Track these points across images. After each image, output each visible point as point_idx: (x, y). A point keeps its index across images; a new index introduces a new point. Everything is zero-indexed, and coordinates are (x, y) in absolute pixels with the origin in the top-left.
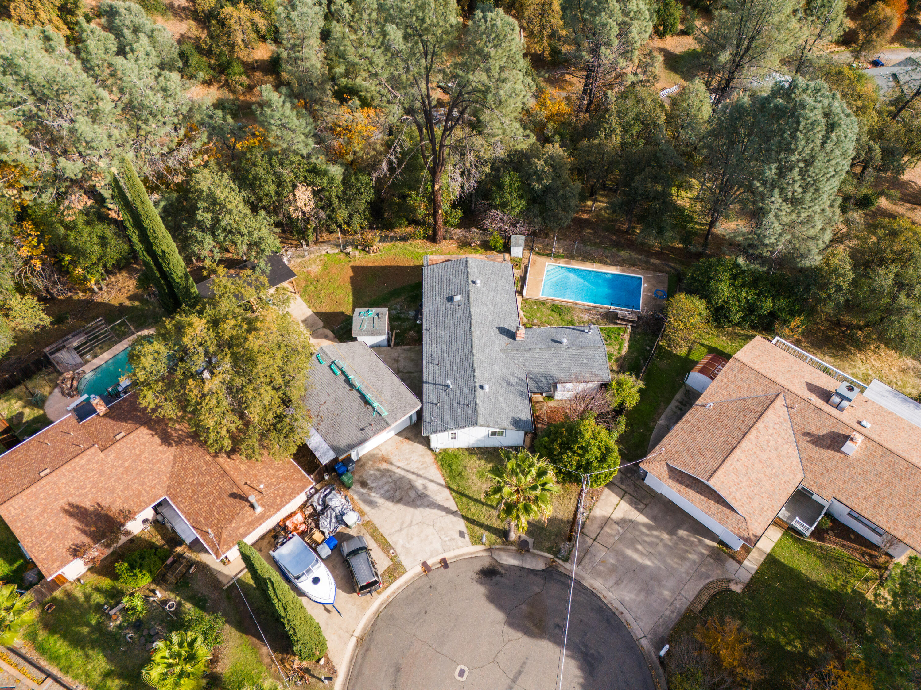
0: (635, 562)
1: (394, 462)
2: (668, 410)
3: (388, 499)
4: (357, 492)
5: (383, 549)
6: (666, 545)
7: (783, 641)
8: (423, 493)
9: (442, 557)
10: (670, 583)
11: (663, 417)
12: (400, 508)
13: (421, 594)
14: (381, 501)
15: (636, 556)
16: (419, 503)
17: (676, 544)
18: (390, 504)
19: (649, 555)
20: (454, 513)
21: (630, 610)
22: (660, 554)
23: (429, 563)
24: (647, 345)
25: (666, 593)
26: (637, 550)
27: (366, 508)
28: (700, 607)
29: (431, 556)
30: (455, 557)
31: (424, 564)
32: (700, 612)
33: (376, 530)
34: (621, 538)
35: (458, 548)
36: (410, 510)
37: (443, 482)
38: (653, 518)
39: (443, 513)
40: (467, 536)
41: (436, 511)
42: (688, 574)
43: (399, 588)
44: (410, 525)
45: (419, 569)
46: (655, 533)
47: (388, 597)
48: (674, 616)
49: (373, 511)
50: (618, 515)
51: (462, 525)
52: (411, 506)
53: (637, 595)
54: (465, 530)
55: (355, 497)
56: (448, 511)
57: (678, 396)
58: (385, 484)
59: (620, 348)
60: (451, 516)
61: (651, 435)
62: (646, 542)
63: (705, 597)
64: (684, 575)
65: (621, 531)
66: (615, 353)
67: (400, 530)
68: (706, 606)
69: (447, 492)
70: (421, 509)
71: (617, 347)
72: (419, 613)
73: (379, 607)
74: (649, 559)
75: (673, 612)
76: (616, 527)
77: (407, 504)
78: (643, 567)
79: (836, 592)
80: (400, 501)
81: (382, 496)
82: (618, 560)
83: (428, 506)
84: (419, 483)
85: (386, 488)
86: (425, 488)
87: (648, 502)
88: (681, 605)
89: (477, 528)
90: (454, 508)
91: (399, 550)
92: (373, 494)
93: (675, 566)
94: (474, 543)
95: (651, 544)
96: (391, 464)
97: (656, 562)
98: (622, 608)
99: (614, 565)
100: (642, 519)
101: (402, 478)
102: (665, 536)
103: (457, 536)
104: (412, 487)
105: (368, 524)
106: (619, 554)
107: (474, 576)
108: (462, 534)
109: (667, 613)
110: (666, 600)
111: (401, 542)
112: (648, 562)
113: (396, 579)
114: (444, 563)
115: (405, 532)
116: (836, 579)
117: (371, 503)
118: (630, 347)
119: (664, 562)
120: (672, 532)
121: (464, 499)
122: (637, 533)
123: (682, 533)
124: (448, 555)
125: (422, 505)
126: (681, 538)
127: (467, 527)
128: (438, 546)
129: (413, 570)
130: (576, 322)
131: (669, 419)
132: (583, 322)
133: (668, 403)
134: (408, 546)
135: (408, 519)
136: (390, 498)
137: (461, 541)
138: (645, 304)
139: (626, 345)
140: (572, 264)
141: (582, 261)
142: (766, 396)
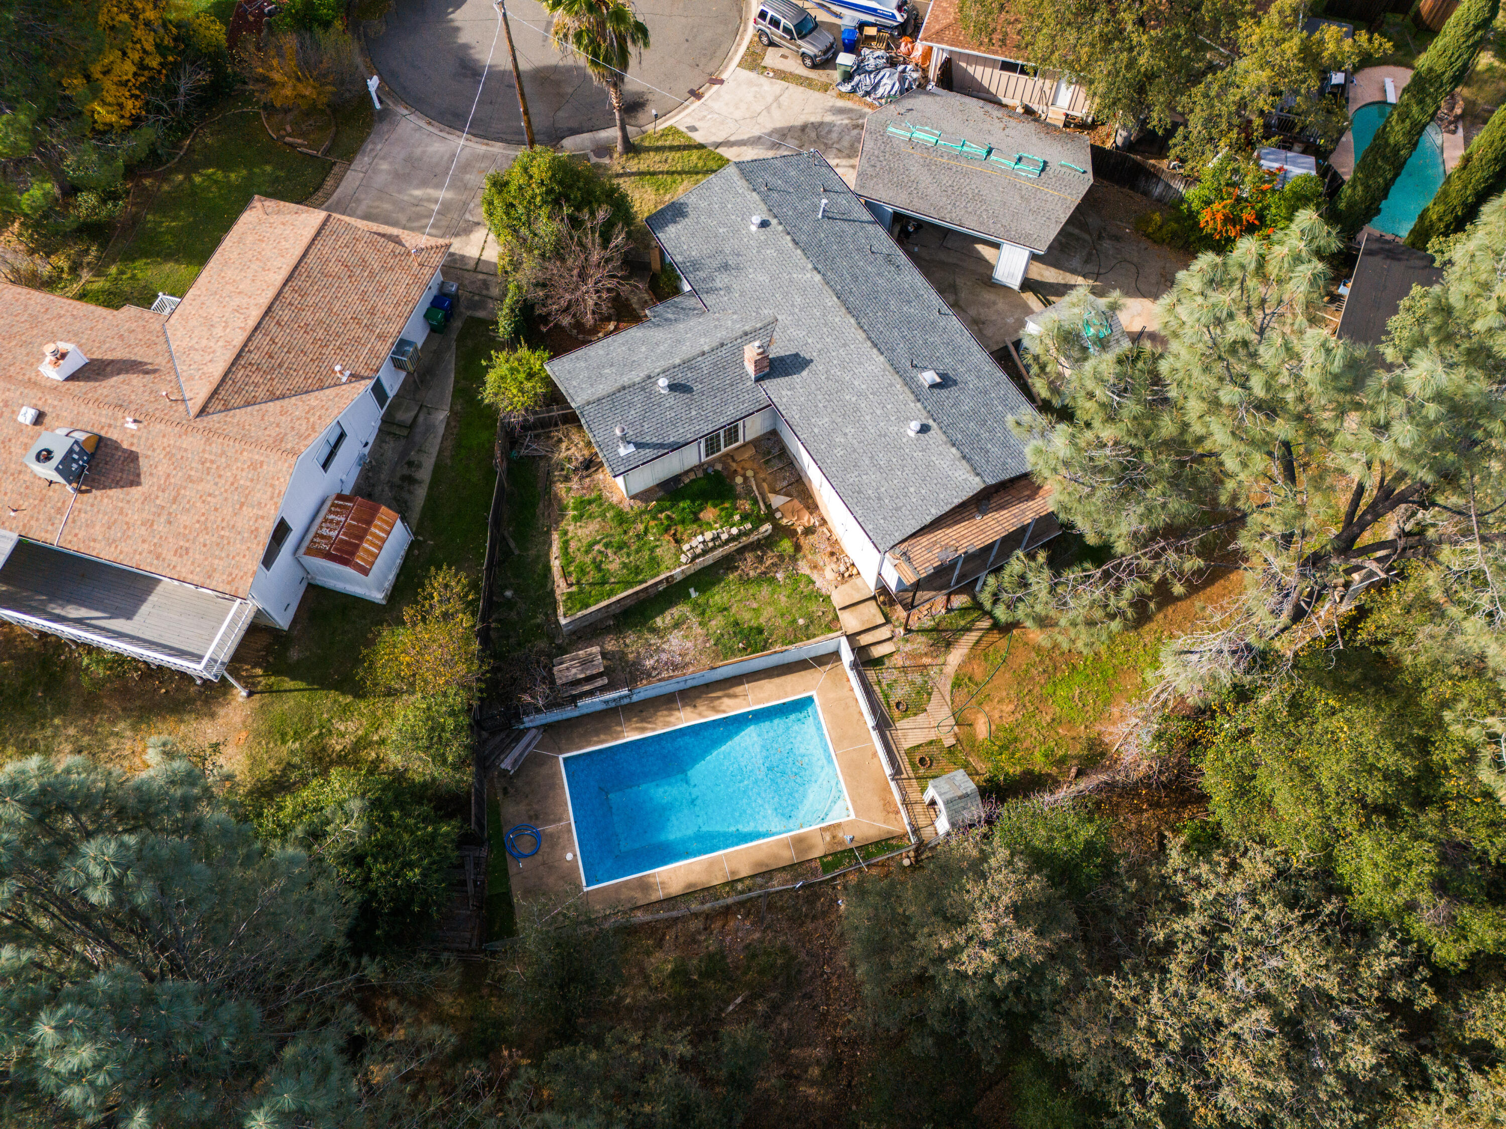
0: (435, 187)
2: (434, 451)
3: (821, 124)
5: (783, 72)
9: (704, 99)
10: (380, 180)
11: (441, 430)
13: (705, 55)
14: (829, 118)
15: (438, 193)
16: (775, 136)
18: (814, 119)
19: (418, 202)
20: (718, 145)
21: (430, 135)
22: (402, 210)
23: (716, 87)
24: (510, 604)
25: (384, 167)
27: (841, 103)
28: (336, 169)
29: (717, 93)
30: (687, 106)
31: (721, 83)
32: (334, 164)
33: (809, 85)
35: (689, 115)
36: (779, 125)
39: (732, 139)
40: (685, 130)
41: (745, 137)
43: (736, 51)
44: (768, 108)
45: (725, 76)
47: (742, 39)
48: (370, 146)
49: (830, 104)
50: (479, 235)
51: (698, 137)
52: (782, 129)
53: (424, 152)
54: (690, 134)
55: (867, 111)
56: (728, 144)
57: (421, 492)
58: (840, 140)
59: (566, 544)
60: (720, 141)
61: (456, 382)
63: (329, 182)
64: (363, 196)
65: (468, 216)
66: (571, 528)
67: (777, 98)
68: (327, 174)
70: (767, 130)
71: (573, 545)
72: (695, 37)
74: (416, 197)
75: (373, 149)
76: (476, 219)
77: (790, 129)
78: (424, 183)
79: (133, 260)
80: (804, 128)
81: (831, 125)
82: (462, 180)
83: (760, 138)
85: (834, 136)
88: (362, 162)
89: (676, 143)
90: (722, 150)
91: (763, 80)
92: (846, 122)
94: (671, 128)
97: (406, 198)
98: (442, 134)
99: (466, 172)
103: (697, 125)
105: (825, 88)
107: (649, 97)
108: (693, 129)
109: (379, 147)
110: (384, 158)
111: (766, 88)
112: (418, 193)
113: (746, 54)
114: (696, 94)
115: (770, 100)
116: (133, 277)
117: (841, 111)
118: (548, 568)
122: (442, 223)
124: (697, 104)
125: (768, 135)
127: (690, 139)
128: (716, 106)
129: (732, 72)
130: (694, 620)
131: (430, 428)
132: (677, 625)
133: (438, 468)
134: (755, 89)
135: (776, 112)
136: (818, 127)
137: (690, 122)
138: (553, 784)
139: (556, 564)
140: (786, 844)
141: (768, 874)
142: (227, 409)
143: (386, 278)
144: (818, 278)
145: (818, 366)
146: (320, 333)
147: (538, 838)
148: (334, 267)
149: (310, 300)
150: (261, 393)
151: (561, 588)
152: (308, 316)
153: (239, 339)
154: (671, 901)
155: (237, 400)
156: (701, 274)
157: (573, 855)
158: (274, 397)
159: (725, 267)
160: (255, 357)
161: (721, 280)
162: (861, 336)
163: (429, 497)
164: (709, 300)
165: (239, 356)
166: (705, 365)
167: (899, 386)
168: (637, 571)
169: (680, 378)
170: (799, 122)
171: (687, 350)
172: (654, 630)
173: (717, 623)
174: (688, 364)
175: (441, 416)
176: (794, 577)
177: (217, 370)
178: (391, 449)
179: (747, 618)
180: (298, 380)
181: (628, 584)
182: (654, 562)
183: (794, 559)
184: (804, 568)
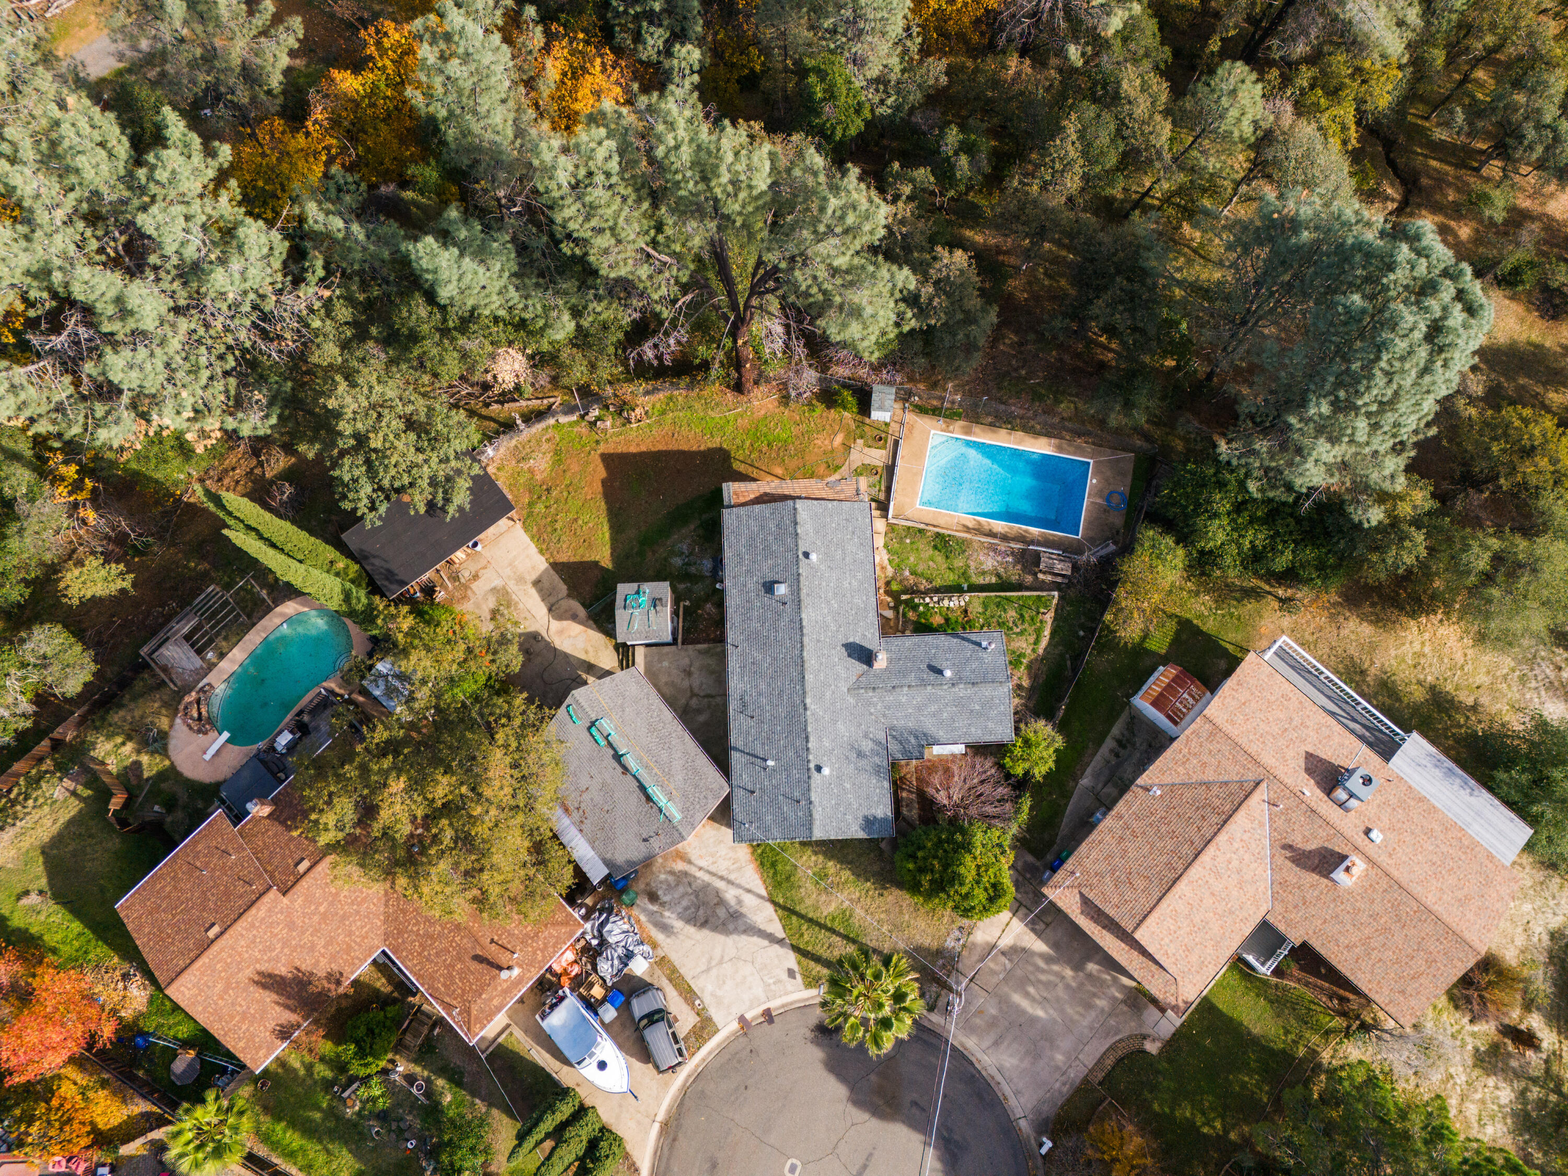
0: (1023, 1012)
1: (693, 859)
2: (1098, 757)
3: (688, 921)
4: (644, 910)
5: (686, 999)
6: (1067, 986)
7: (1199, 1120)
8: (736, 912)
9: (765, 1007)
10: (1066, 1043)
11: (1089, 771)
12: (705, 935)
13: (739, 1062)
14: (678, 924)
15: (1025, 1004)
16: (731, 927)
17: (1081, 984)
18: (691, 930)
19: (1043, 1002)
20: (780, 942)
21: (1009, 1081)
22: (1058, 1000)
23: (748, 1016)
24: (1082, 627)
25: (1059, 1057)
26: (1027, 995)
27: (659, 937)
28: (1100, 1076)
29: (751, 1008)
30: (783, 1006)
31: (742, 1019)
32: (1100, 1084)
33: (674, 970)
34: (1009, 976)
35: (786, 994)
36: (720, 938)
37: (764, 893)
38: (1055, 945)
39: (766, 943)
40: (798, 976)
41: (755, 939)
42: (1091, 1029)
43: (710, 1053)
44: (721, 962)
45: (735, 1026)
46: (1056, 968)
47: (697, 1066)
48: (1065, 1089)
49: (669, 940)
50: (1006, 942)
51: (790, 959)
52: (721, 933)
53: (1021, 1060)
54: (796, 967)
55: (643, 918)
56: (772, 939)
57: (1116, 730)
58: (682, 896)
59: (1036, 642)
60: (777, 946)
61: (1066, 805)
62: (1040, 981)
63: (1109, 1062)
64: (1086, 1031)
65: (1009, 965)
66: (1029, 651)
67: (708, 970)
68: (1108, 1074)
69: (770, 908)
70: (735, 937)
71: (1032, 639)
72: (737, 1089)
73: (686, 1081)
74: (1044, 1008)
75: (1064, 1084)
76: (1003, 959)
77: (715, 929)
78: (1033, 1020)
79: (1283, 1051)
80: (704, 924)
81: (680, 917)
82: (1001, 1010)
83: (745, 932)
84: (730, 894)
85: (685, 903)
86: (740, 902)
87: (1049, 919)
88: (1076, 1074)
89: (812, 964)
90: (781, 934)
91: (707, 999)
92: (667, 914)
93: (1076, 1017)
94: (808, 985)
95: (1048, 985)
96: (690, 862)
97: (1051, 1011)
98: (999, 1078)
99: (994, 1017)
100: (1039, 946)
101: (707, 886)
102: (1068, 973)
103: (784, 976)
104: (721, 902)
105: (662, 962)
106: (1004, 1001)
107: (809, 1035)
108: (791, 973)
109: (1057, 1085)
110: (1057, 1068)
111: (710, 987)
112: (1040, 1013)
113: (705, 1041)
114: (768, 1016)
115: (714, 972)
116: (1287, 1032)
117: (665, 928)
118: (1053, 634)
119: (1062, 1011)
120: (1078, 967)
121: (794, 918)
122: (1031, 968)
123: (1092, 967)
124: (773, 1004)
125: (736, 931)
126: (1090, 976)
127: (799, 963)
128: (759, 991)
129: (727, 1027)
130: (972, 572)
131: (1096, 776)
132: (984, 573)
133: (1099, 743)
134: (719, 993)
135: (717, 953)
136: (692, 920)
137: (790, 984)
138: (1089, 523)
139: (1047, 632)
140: (975, 434)
141: (991, 425)
142: (1241, 783)
143: (1102, 867)
144: (808, 701)
145: (841, 639)
146: (1164, 829)
147: (1108, 499)
148: (1140, 883)
149: (1164, 859)
150: (1215, 790)
151: (1049, 617)
152: (1170, 845)
154: (1048, 435)
155: (1234, 787)
156: (877, 760)
157: (1092, 481)
159: (860, 754)
160: (1215, 819)
161: (867, 746)
162: (806, 640)
163: (1111, 725)
164: (881, 736)
165: (1225, 822)
166: (912, 678)
167: (804, 592)
168: (998, 605)
169: (932, 676)
172: (998, 575)
173: (959, 563)
174: (923, 684)
175: (1085, 781)
178: (1128, 769)
179: (939, 558)
180: (1188, 795)
181: (1007, 599)
182: (985, 606)
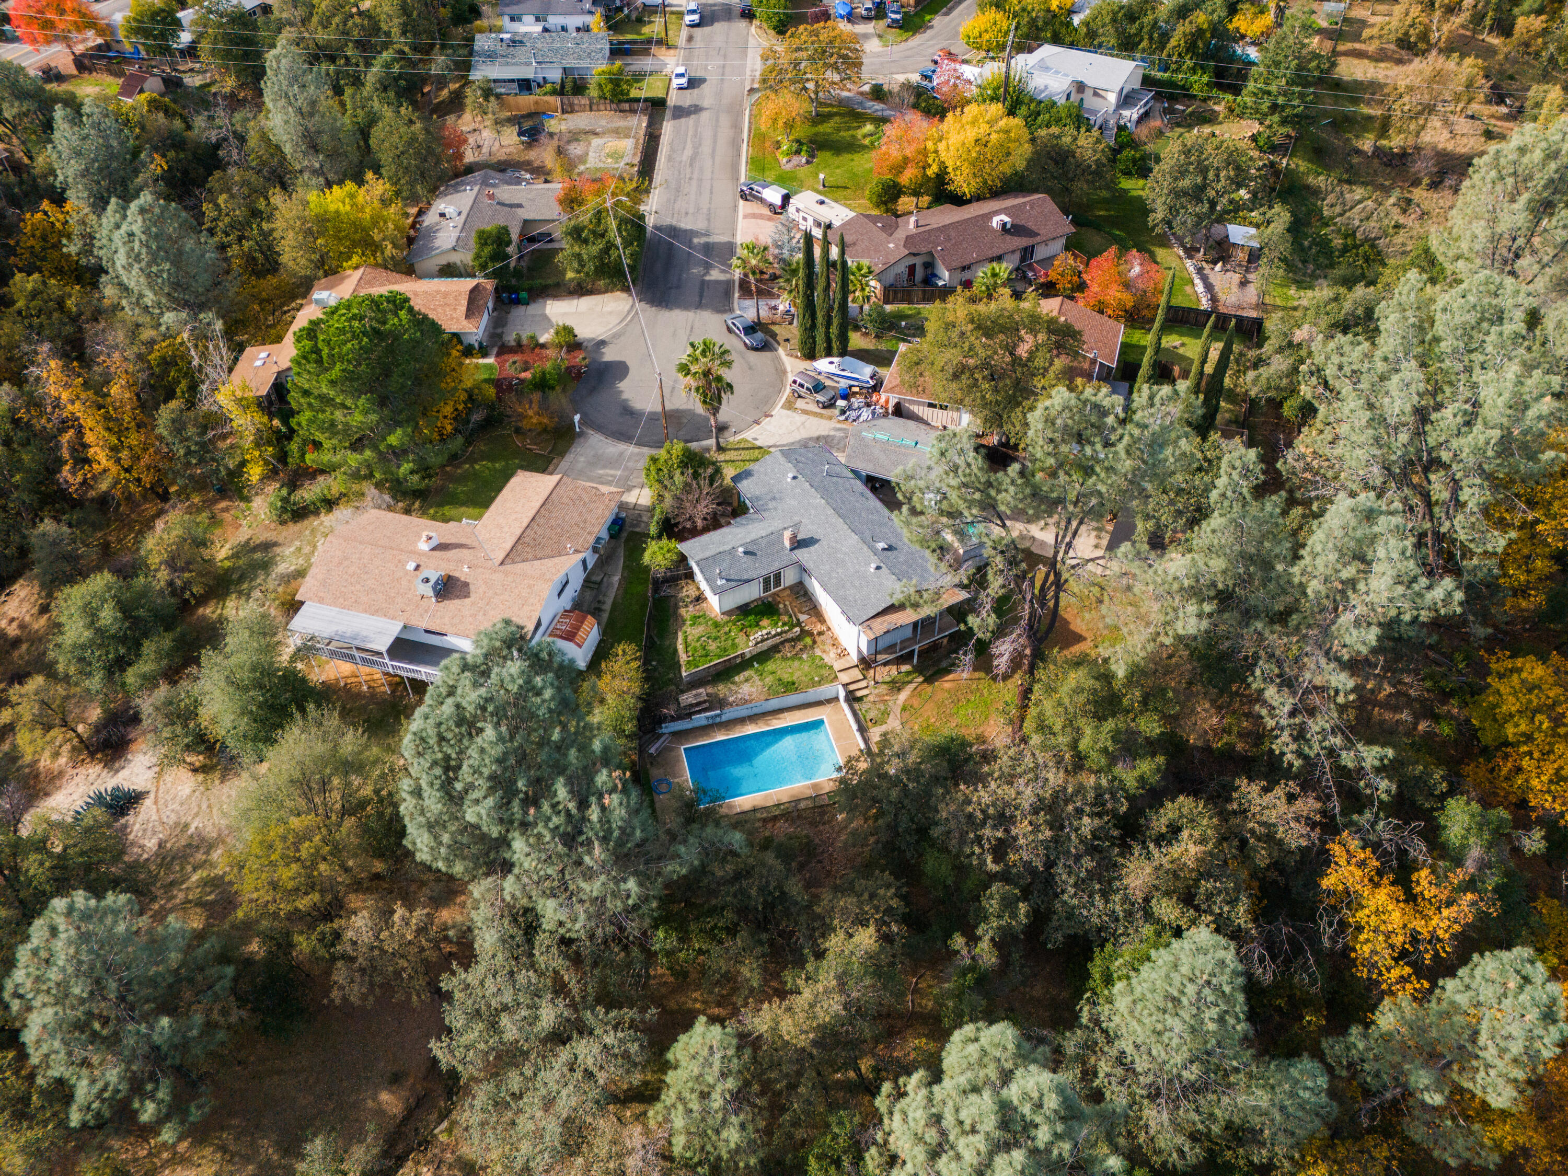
2: (612, 595)
3: (828, 436)
5: (807, 411)
9: (762, 424)
10: (579, 466)
11: (616, 585)
13: (762, 402)
14: (832, 433)
15: (612, 472)
18: (824, 434)
19: (601, 477)
21: (607, 444)
23: (768, 418)
24: (654, 669)
25: (582, 460)
26: (612, 476)
27: (839, 425)
28: (555, 461)
29: (769, 421)
30: (752, 428)
31: (771, 416)
32: (553, 458)
33: (821, 417)
35: (753, 433)
36: (805, 436)
39: (776, 443)
40: (751, 440)
41: (784, 442)
43: (780, 400)
44: (798, 429)
45: (773, 413)
47: (783, 394)
48: (574, 450)
49: (833, 426)
50: (636, 492)
51: (758, 443)
52: (807, 438)
53: (603, 453)
54: (754, 442)
56: (775, 446)
57: (605, 616)
58: (838, 443)
59: (686, 637)
60: (770, 445)
61: (624, 562)
63: (551, 468)
65: (629, 483)
66: (688, 630)
67: (803, 424)
68: (550, 464)
70: (797, 440)
71: (690, 637)
76: (633, 484)
77: (811, 438)
78: (604, 467)
80: (819, 438)
81: (833, 437)
83: (793, 443)
85: (835, 441)
88: (569, 457)
89: (746, 446)
90: (772, 449)
91: (795, 415)
92: (842, 434)
94: (743, 439)
98: (614, 443)
99: (627, 462)
103: (758, 437)
105: (830, 418)
106: (626, 469)
108: (755, 439)
109: (579, 450)
110: (581, 456)
111: (797, 419)
113: (785, 402)
114: (757, 422)
117: (839, 429)
118: (676, 650)
124: (758, 427)
127: (753, 444)
128: (768, 427)
129: (778, 411)
130: (756, 678)
131: (610, 585)
132: (747, 680)
133: (614, 604)
134: (791, 419)
135: (802, 431)
136: (826, 438)
137: (754, 436)
138: (678, 760)
139: (680, 647)
140: (808, 787)
141: (798, 801)
142: (514, 562)
143: (592, 506)
144: (823, 501)
145: (824, 542)
146: (559, 530)
147: (670, 784)
148: (565, 500)
149: (554, 515)
150: (530, 556)
151: (683, 657)
152: (552, 522)
153: (518, 532)
154: (744, 814)
155: (519, 559)
156: (760, 504)
158: (536, 558)
159: (774, 499)
160: (527, 540)
161: (771, 505)
162: (846, 527)
163: (610, 618)
164: (765, 514)
165: (519, 539)
166: (763, 543)
168: (725, 650)
169: (750, 549)
170: (816, 434)
171: (753, 536)
172: (734, 683)
173: (769, 680)
174: (754, 542)
175: (616, 579)
176: (813, 658)
177: (508, 546)
178: (588, 595)
179: (786, 677)
180: (548, 551)
181: (720, 657)
182: (735, 646)
183: (812, 647)
184: (818, 652)
